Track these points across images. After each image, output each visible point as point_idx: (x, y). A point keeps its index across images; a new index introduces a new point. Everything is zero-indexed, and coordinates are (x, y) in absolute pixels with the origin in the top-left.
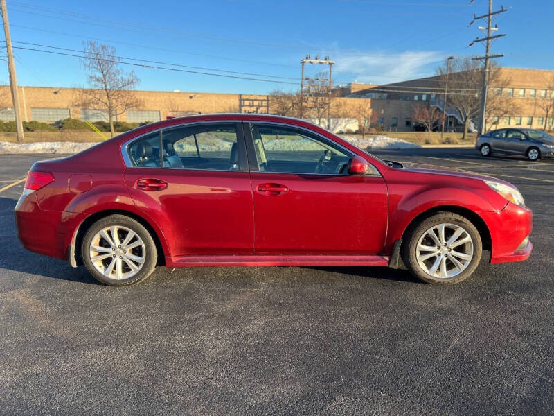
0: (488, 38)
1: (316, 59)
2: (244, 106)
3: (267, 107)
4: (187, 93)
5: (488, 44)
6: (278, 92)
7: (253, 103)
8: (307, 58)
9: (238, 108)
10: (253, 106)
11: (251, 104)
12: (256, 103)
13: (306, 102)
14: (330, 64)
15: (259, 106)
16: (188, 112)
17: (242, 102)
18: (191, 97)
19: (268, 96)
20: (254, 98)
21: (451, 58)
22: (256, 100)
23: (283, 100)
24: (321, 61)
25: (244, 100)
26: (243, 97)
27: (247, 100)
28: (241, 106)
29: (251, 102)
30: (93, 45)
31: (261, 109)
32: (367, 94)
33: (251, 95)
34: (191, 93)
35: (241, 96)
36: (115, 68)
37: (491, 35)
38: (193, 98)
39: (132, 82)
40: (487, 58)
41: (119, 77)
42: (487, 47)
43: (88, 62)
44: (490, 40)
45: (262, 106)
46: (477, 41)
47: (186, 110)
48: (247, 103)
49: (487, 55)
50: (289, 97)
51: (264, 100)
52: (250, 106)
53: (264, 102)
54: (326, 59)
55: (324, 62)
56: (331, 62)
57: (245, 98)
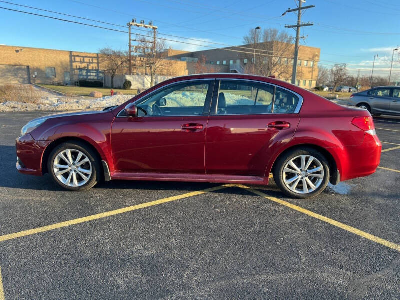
0: (300, 9)
1: (142, 23)
2: (75, 62)
3: (98, 63)
4: (13, 47)
5: (299, 14)
6: (108, 50)
7: (84, 60)
8: (133, 22)
9: (69, 64)
10: (84, 62)
12: (87, 60)
13: (135, 61)
14: (154, 29)
15: (90, 63)
16: (16, 65)
17: (73, 58)
18: (17, 51)
19: (98, 54)
20: (84, 55)
21: (258, 28)
22: (86, 57)
23: (113, 58)
24: (146, 26)
25: (75, 56)
26: (73, 54)
27: (78, 56)
28: (71, 62)
29: (82, 59)
31: (92, 65)
32: (182, 58)
33: (82, 53)
34: (16, 47)
35: (71, 52)
37: (302, 7)
38: (20, 52)
40: (298, 26)
42: (299, 17)
44: (301, 11)
45: (93, 63)
46: (289, 12)
47: (12, 64)
48: (78, 59)
49: (298, 24)
50: (118, 55)
51: (95, 58)
52: (81, 62)
53: (94, 59)
54: (150, 24)
55: (149, 26)
56: (155, 27)
57: (76, 54)
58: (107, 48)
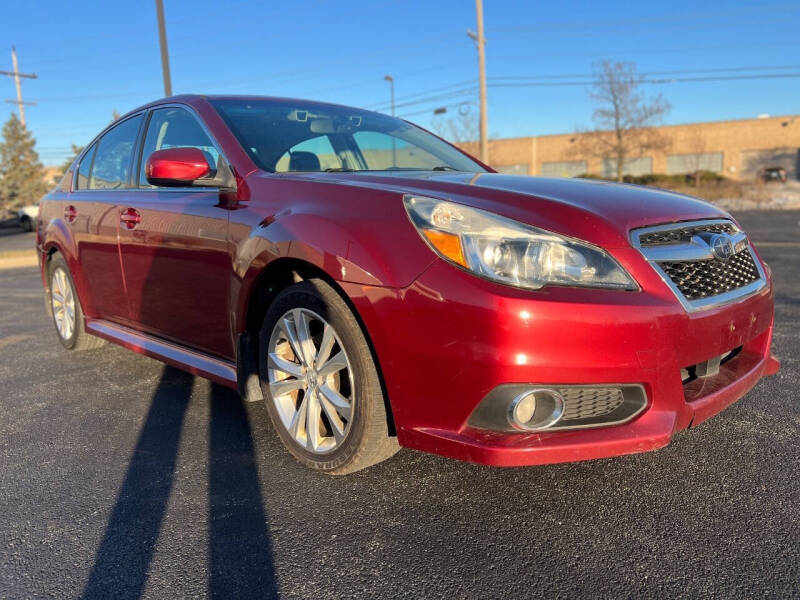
4: (780, 118)
18: (785, 124)
30: (605, 64)
34: (785, 117)
36: (634, 92)
38: (790, 125)
39: (659, 111)
41: (639, 105)
43: (596, 91)
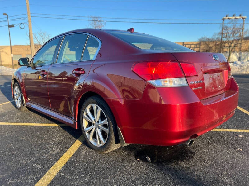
1: (233, 16)
3: (200, 48)
7: (191, 46)
8: (226, 16)
11: (190, 47)
12: (193, 46)
14: (243, 18)
19: (200, 42)
20: (191, 43)
22: (193, 44)
23: (207, 43)
24: (236, 17)
25: (185, 45)
26: (184, 43)
29: (190, 46)
31: (196, 49)
35: (183, 43)
45: (196, 47)
48: (187, 46)
50: (211, 41)
53: (197, 45)
54: (240, 16)
55: (239, 17)
56: (244, 17)
57: (186, 43)
58: (203, 37)
